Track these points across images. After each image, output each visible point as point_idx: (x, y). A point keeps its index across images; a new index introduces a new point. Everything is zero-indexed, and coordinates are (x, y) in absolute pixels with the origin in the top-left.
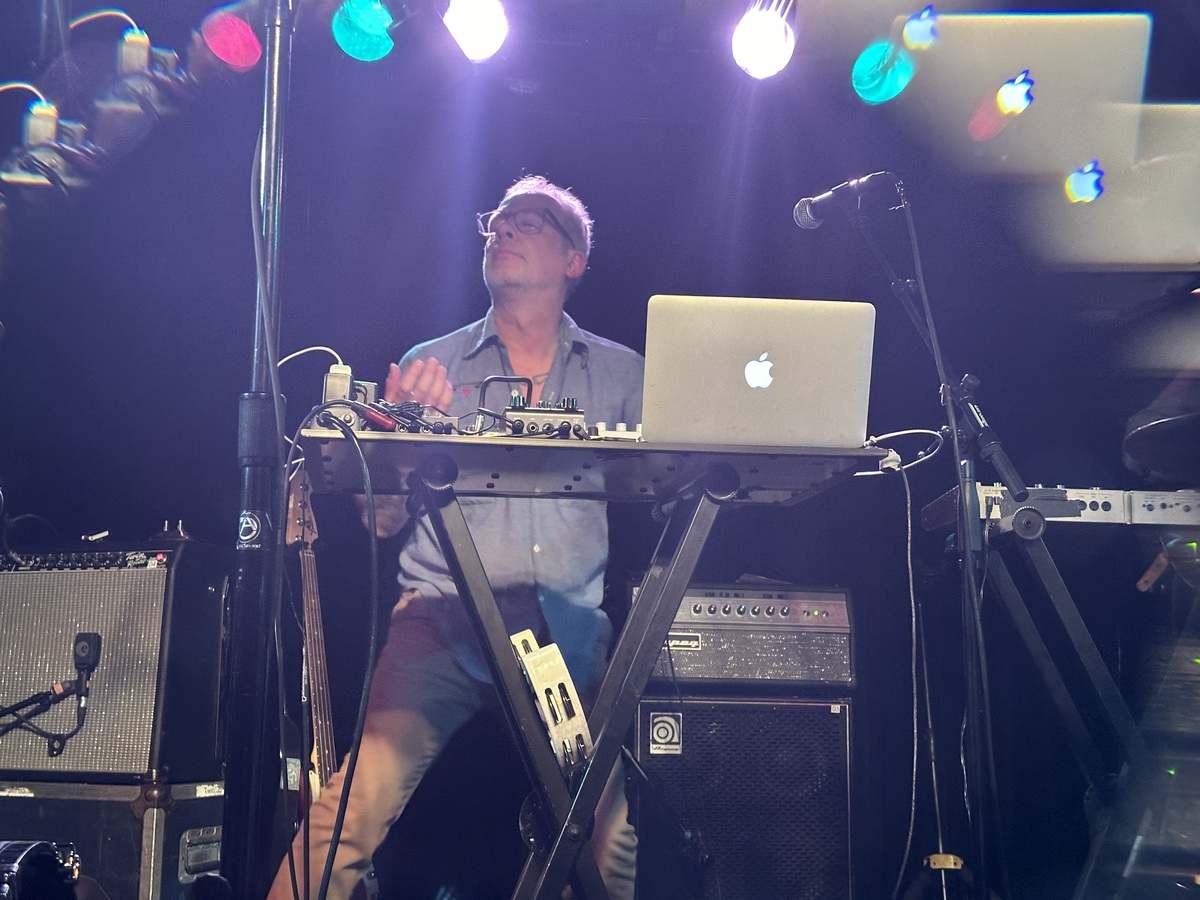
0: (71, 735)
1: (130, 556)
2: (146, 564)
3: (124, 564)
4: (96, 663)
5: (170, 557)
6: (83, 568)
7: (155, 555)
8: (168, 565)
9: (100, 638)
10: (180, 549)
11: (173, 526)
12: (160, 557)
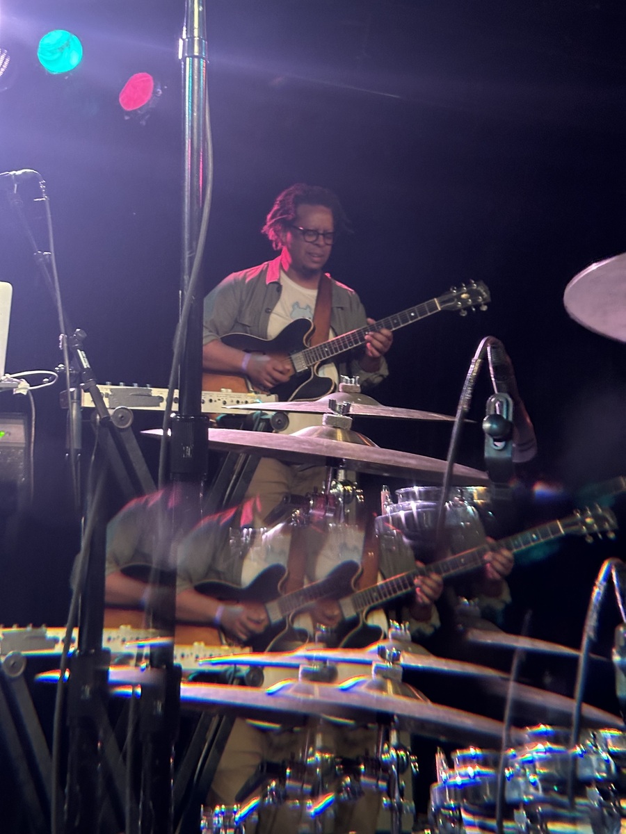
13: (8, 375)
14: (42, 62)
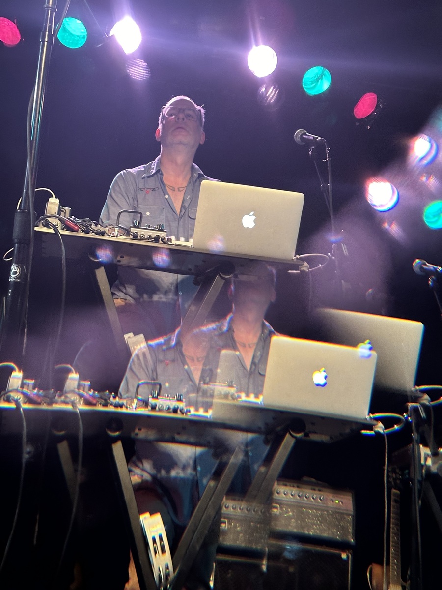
13: (297, 256)
14: (305, 90)
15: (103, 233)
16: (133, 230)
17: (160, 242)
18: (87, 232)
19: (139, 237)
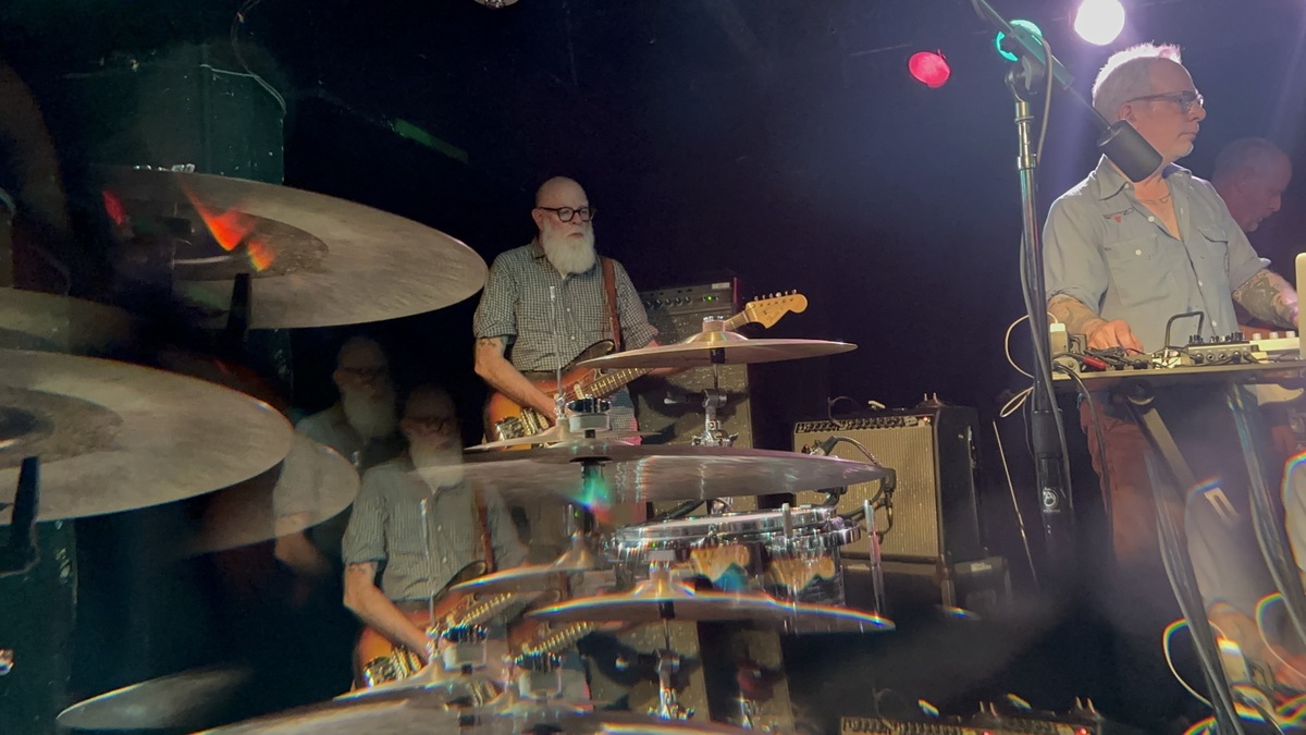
0: (886, 532)
1: (906, 419)
2: (917, 424)
3: (903, 425)
4: (894, 486)
5: (932, 419)
6: (879, 427)
7: (922, 418)
8: (932, 423)
9: (894, 471)
10: (938, 413)
11: (930, 397)
12: (926, 419)
15: (1144, 365)
16: (1195, 350)
17: (1243, 360)
18: (1119, 368)
19: (1205, 361)
